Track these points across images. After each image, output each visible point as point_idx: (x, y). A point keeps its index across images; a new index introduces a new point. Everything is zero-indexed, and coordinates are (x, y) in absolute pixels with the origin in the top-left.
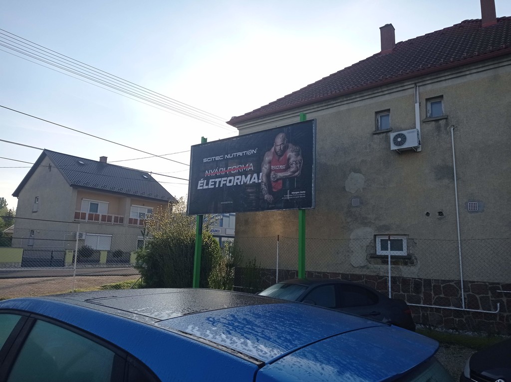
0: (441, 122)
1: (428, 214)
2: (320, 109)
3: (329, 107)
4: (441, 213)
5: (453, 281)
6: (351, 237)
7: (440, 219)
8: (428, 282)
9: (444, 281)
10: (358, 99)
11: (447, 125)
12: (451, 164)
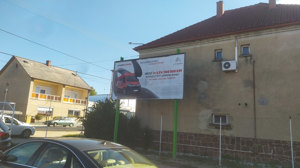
1: (240, 104)
2: (185, 45)
3: (190, 45)
4: (246, 104)
5: (251, 139)
6: (200, 115)
8: (238, 139)
12: (252, 79)
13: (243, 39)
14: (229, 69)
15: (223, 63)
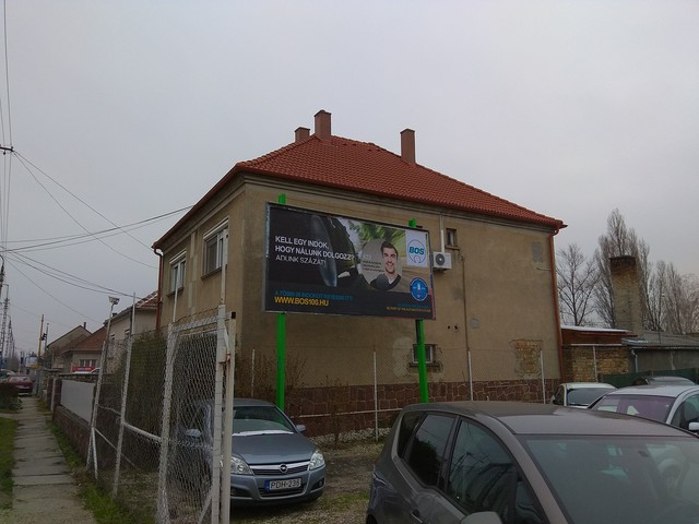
1: (449, 327)
4: (456, 328)
5: (463, 383)
6: (394, 347)
7: (456, 332)
9: (460, 383)
10: (399, 207)
11: (459, 255)
12: (462, 288)
13: (448, 219)
14: (443, 267)
15: (435, 254)
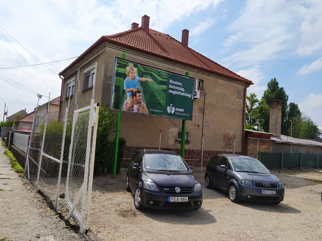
0: (202, 90)
1: (195, 125)
2: (162, 62)
3: (166, 63)
4: (198, 126)
5: (199, 150)
6: (170, 131)
7: (198, 127)
8: (193, 151)
9: (197, 150)
10: (178, 66)
11: (204, 92)
12: (203, 108)
13: (200, 75)
14: (196, 97)
